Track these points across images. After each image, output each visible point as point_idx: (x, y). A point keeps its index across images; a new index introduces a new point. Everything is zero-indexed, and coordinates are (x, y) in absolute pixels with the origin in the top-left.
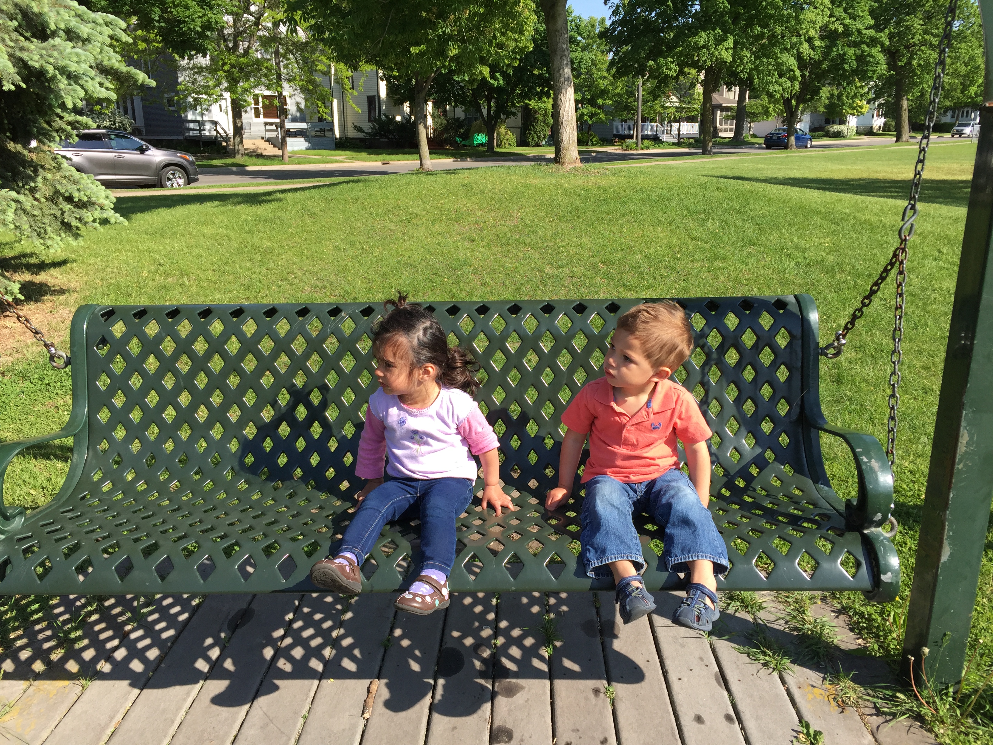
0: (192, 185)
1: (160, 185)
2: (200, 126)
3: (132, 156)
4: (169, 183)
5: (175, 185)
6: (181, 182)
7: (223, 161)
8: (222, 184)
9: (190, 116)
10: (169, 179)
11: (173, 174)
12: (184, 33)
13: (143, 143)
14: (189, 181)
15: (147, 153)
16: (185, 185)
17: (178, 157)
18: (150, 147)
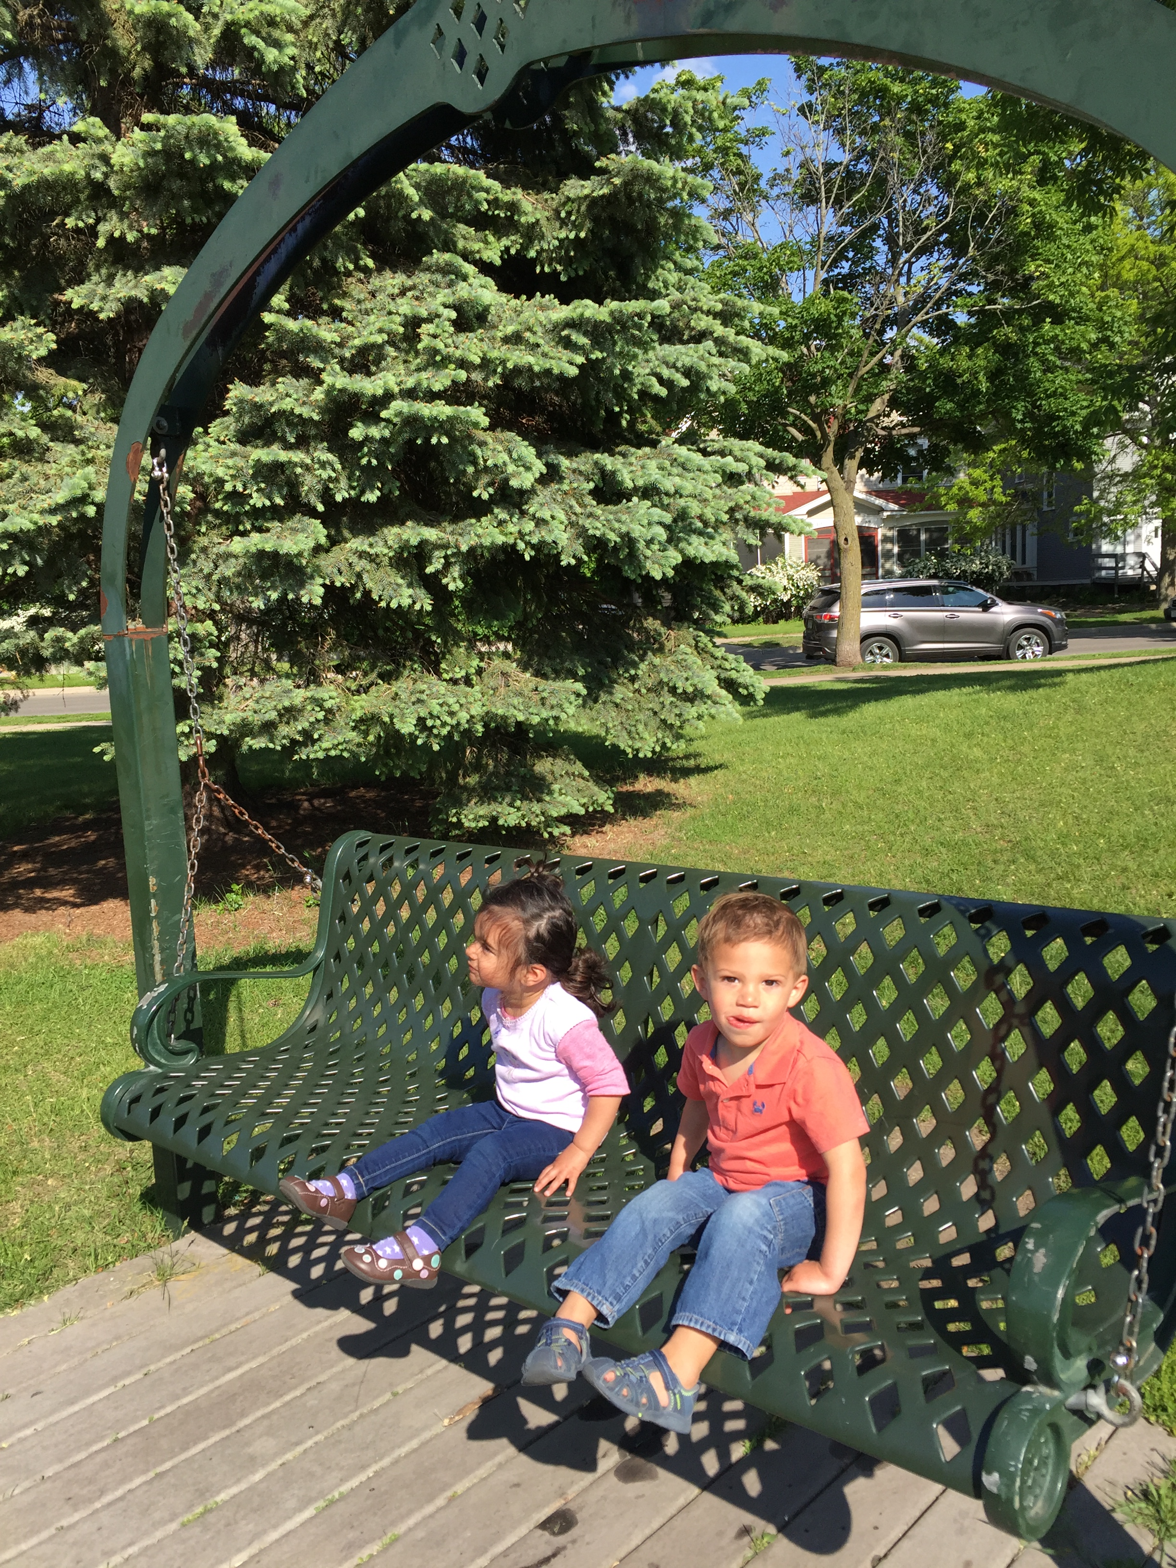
0: (1056, 655)
1: (1005, 655)
2: (1117, 563)
3: (971, 616)
4: (1019, 653)
5: (1029, 655)
6: (1039, 650)
7: (1138, 615)
8: (1096, 653)
9: (1106, 547)
10: (1021, 647)
11: (1028, 639)
12: (1056, 435)
13: (989, 595)
14: (1051, 649)
15: (993, 609)
16: (1044, 655)
17: (1038, 614)
18: (998, 600)
